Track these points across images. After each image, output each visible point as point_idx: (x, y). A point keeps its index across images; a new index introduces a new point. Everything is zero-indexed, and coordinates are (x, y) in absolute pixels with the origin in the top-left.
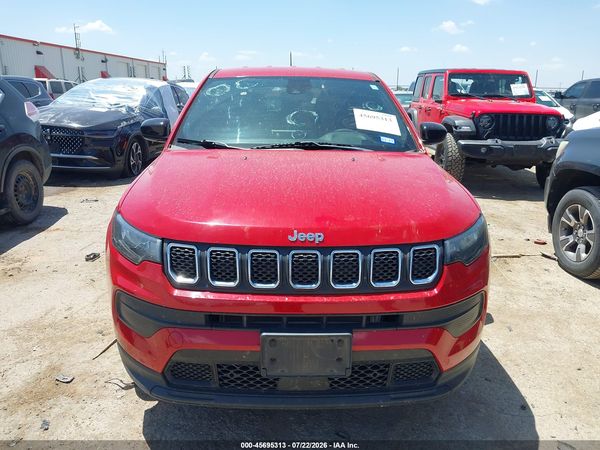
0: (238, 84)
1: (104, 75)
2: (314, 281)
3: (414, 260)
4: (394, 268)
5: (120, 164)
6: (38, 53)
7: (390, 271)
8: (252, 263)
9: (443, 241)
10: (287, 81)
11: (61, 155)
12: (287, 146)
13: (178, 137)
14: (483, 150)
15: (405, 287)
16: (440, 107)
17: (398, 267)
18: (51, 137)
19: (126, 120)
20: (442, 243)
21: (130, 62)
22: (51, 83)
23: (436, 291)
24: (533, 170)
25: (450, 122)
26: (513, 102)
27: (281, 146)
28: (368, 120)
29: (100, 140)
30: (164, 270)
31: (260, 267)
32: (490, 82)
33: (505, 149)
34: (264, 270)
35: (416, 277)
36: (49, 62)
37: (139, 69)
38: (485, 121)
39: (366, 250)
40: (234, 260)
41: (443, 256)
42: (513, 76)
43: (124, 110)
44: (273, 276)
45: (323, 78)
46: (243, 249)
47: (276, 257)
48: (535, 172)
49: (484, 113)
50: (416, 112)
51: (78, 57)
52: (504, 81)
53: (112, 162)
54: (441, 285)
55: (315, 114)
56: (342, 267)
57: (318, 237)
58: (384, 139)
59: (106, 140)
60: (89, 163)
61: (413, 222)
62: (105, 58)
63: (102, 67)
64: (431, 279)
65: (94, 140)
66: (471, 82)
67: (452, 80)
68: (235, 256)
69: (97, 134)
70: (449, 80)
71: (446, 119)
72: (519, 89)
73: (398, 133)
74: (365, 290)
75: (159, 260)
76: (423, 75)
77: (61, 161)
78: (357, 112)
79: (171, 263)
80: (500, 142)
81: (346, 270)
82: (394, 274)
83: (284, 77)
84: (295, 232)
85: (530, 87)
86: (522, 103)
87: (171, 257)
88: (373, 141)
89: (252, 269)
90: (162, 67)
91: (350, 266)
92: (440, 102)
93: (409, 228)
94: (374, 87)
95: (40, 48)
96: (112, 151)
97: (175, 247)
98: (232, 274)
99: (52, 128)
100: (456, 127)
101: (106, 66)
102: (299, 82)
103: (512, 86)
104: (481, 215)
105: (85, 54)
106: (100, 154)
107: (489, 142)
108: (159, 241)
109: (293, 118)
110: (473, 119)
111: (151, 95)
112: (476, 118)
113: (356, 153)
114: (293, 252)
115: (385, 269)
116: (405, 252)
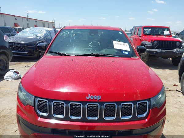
0: (72, 31)
1: (36, 26)
2: (97, 116)
3: (138, 107)
4: (130, 111)
5: (36, 55)
6: (16, 19)
7: (128, 112)
8: (70, 108)
9: (150, 99)
10: (89, 31)
11: (17, 52)
12: (88, 55)
13: (49, 50)
14: (155, 53)
15: (134, 119)
16: (140, 38)
17: (131, 111)
18: (14, 46)
19: (39, 41)
20: (149, 100)
21: (44, 22)
22: (18, 28)
23: (147, 120)
24: (171, 59)
25: (144, 43)
26: (164, 37)
27: (86, 55)
28: (118, 45)
29: (30, 47)
30: (35, 109)
31: (74, 110)
32: (157, 30)
33: (162, 52)
34: (75, 111)
35: (139, 114)
36: (19, 22)
37: (46, 25)
38: (155, 43)
39: (118, 103)
40: (63, 107)
41: (150, 105)
42: (164, 28)
43: (38, 38)
44: (79, 114)
45: (102, 30)
46: (67, 102)
47: (81, 106)
48: (171, 60)
49: (155, 40)
50: (132, 39)
51: (28, 20)
52: (161, 30)
53: (34, 54)
54: (149, 117)
55: (99, 43)
56: (108, 110)
57: (99, 98)
58: (124, 52)
59: (32, 47)
60: (26, 54)
61: (138, 91)
62: (36, 21)
63: (35, 24)
64: (145, 115)
65: (28, 47)
66: (150, 30)
67: (145, 29)
68: (63, 105)
69: (29, 45)
70: (144, 29)
71: (142, 42)
72: (166, 32)
73: (129, 50)
74: (118, 120)
75: (33, 105)
76: (135, 28)
77: (17, 54)
78: (114, 42)
79: (38, 107)
80: (160, 50)
81: (110, 112)
82: (130, 113)
83: (89, 29)
84: (89, 95)
85: (170, 32)
86: (167, 37)
87: (38, 104)
88: (120, 53)
89: (70, 111)
90: (53, 24)
91: (112, 110)
92: (140, 36)
93: (136, 93)
94: (120, 33)
95: (16, 18)
96: (34, 51)
97: (40, 100)
98: (62, 113)
99: (15, 43)
100: (146, 45)
101: (36, 23)
102: (93, 31)
103: (164, 31)
104: (163, 85)
105: (30, 20)
106: (29, 52)
107: (157, 50)
108: (34, 97)
109: (91, 45)
110: (151, 42)
111: (47, 33)
112: (152, 42)
113: (114, 58)
114: (88, 104)
115: (126, 111)
116: (134, 104)
